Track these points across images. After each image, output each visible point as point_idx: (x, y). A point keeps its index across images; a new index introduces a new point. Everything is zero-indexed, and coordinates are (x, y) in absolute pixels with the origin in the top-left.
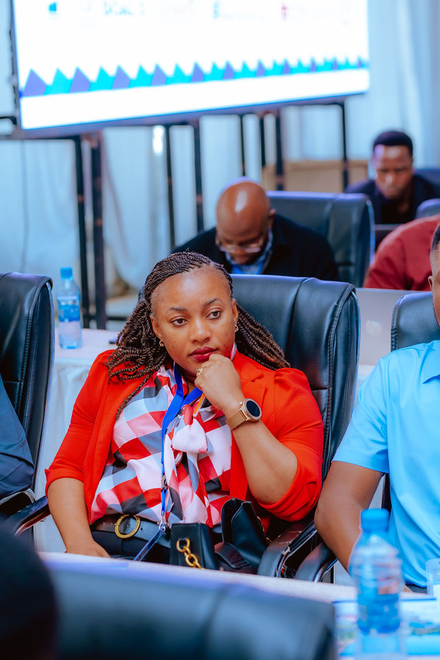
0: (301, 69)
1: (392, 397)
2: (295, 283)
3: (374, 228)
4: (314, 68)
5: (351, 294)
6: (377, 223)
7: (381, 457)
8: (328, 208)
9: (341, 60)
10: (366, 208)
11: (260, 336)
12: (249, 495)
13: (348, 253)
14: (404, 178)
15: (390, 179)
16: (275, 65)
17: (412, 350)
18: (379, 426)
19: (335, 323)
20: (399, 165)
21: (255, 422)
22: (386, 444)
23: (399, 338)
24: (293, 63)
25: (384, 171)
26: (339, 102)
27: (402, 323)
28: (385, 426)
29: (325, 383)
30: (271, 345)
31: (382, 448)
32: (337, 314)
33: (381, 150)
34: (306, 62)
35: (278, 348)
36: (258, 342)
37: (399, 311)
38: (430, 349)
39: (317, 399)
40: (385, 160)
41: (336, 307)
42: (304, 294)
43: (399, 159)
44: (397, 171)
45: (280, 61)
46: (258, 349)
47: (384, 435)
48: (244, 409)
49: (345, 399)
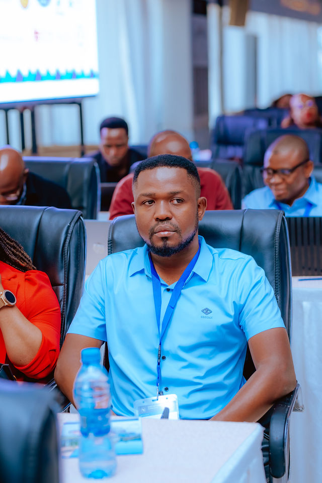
0: (48, 77)
1: (108, 287)
2: (40, 210)
3: (100, 186)
4: (58, 77)
5: (79, 218)
6: (102, 181)
7: (102, 330)
8: (67, 168)
9: (78, 71)
10: (94, 168)
11: (15, 248)
12: (7, 360)
13: (81, 200)
14: (122, 151)
15: (112, 152)
16: (30, 73)
17: (122, 254)
18: (99, 307)
19: (68, 238)
20: (119, 142)
21: (12, 307)
22: (104, 320)
23: (113, 246)
24: (43, 72)
25: (109, 146)
26: (77, 102)
27: (115, 236)
28: (103, 307)
29: (62, 281)
30: (23, 254)
31: (102, 323)
32: (70, 231)
33: (106, 131)
34: (53, 72)
35: (28, 257)
36: (13, 252)
37: (113, 228)
38: (135, 253)
39: (56, 292)
40: (109, 139)
41: (69, 227)
42: (46, 218)
43: (119, 138)
44: (118, 146)
45: (34, 71)
46: (13, 257)
47: (103, 314)
48: (3, 297)
49: (76, 292)
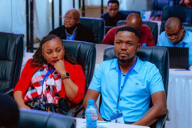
2: (80, 43)
3: (105, 27)
5: (94, 46)
8: (93, 21)
10: (103, 22)
11: (70, 56)
17: (109, 61)
19: (90, 53)
22: (101, 85)
23: (106, 58)
25: (111, 9)
27: (106, 54)
28: (101, 80)
29: (87, 69)
30: (73, 58)
32: (90, 51)
33: (110, 4)
36: (69, 57)
37: (106, 51)
38: (113, 61)
40: (111, 6)
41: (90, 49)
42: (82, 45)
43: (115, 6)
46: (70, 59)
47: (100, 82)
48: (65, 74)
49: (91, 73)
